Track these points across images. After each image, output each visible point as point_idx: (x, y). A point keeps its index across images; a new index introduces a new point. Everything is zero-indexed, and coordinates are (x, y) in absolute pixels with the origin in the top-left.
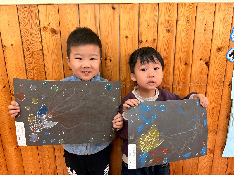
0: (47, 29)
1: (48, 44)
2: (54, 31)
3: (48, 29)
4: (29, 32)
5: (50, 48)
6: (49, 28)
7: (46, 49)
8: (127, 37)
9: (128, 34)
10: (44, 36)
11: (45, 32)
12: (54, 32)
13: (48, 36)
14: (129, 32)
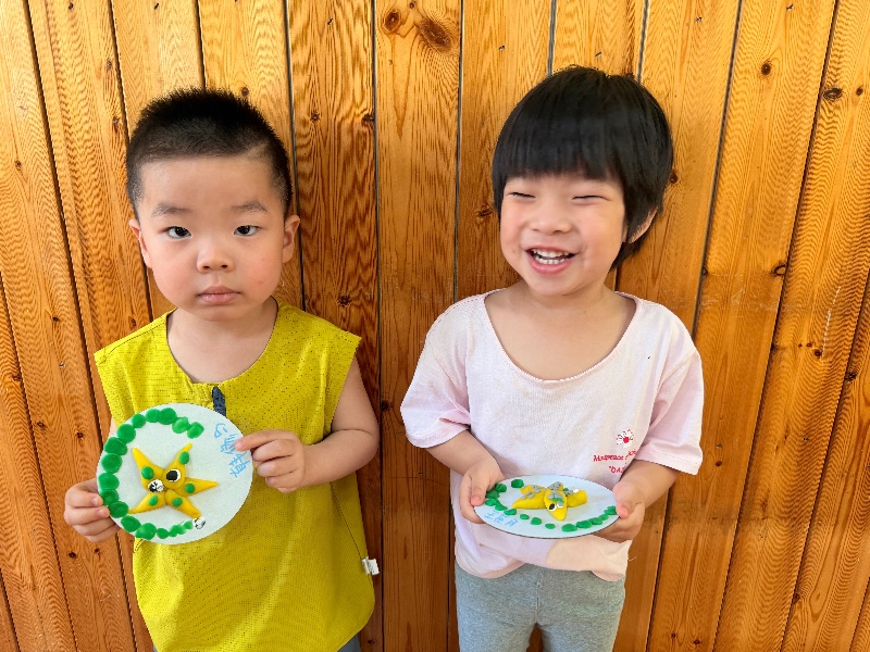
0: (402, 23)
1: (402, 96)
2: (434, 35)
3: (409, 23)
4: (321, 36)
5: (409, 113)
6: (412, 17)
7: (392, 114)
8: (766, 69)
9: (778, 54)
10: (389, 57)
11: (392, 36)
12: (431, 38)
13: (407, 58)
14: (779, 48)
